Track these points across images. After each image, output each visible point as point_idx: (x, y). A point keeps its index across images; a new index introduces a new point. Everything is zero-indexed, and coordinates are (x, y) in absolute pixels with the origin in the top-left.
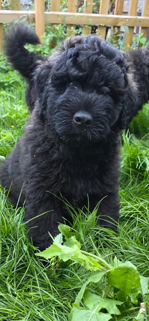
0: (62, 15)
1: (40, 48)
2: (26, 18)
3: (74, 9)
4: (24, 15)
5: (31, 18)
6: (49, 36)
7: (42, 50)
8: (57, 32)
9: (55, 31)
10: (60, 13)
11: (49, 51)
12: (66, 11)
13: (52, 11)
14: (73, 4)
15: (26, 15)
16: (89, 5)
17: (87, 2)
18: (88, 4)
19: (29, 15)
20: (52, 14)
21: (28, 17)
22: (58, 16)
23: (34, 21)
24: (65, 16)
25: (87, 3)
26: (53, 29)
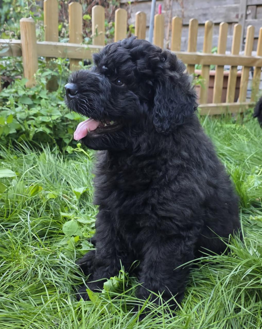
0: (63, 46)
1: (32, 90)
2: (8, 49)
3: (78, 39)
4: (4, 45)
5: (14, 49)
6: (46, 74)
7: (36, 93)
8: (57, 68)
9: (53, 67)
10: (58, 44)
11: (47, 94)
12: (68, 42)
13: (47, 40)
14: (77, 33)
15: (7, 45)
16: (101, 34)
17: (98, 29)
18: (99, 33)
19: (12, 45)
20: (47, 45)
21: (10, 46)
22: (56, 47)
23: (20, 53)
24: (67, 48)
25: (98, 31)
26: (50, 65)
